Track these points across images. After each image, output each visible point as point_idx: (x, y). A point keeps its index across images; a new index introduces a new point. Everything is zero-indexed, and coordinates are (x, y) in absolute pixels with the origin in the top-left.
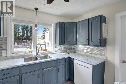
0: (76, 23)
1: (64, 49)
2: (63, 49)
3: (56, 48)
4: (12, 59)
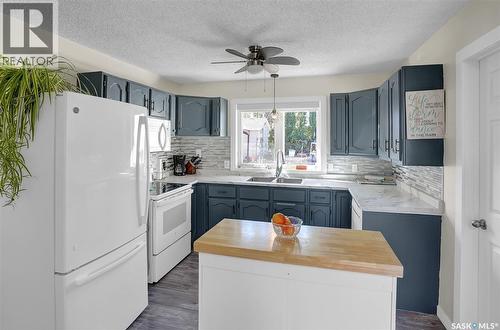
0: (377, 91)
1: (359, 169)
2: (355, 169)
3: (331, 165)
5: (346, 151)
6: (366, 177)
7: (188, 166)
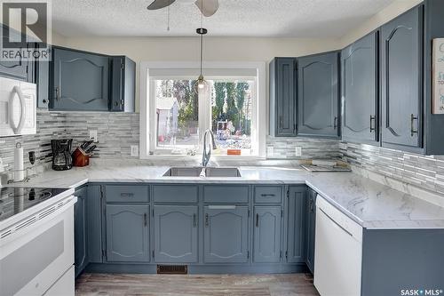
0: (339, 54)
1: (303, 153)
2: (298, 152)
3: (271, 149)
4: (148, 165)
5: (295, 131)
6: (314, 162)
7: (76, 155)
